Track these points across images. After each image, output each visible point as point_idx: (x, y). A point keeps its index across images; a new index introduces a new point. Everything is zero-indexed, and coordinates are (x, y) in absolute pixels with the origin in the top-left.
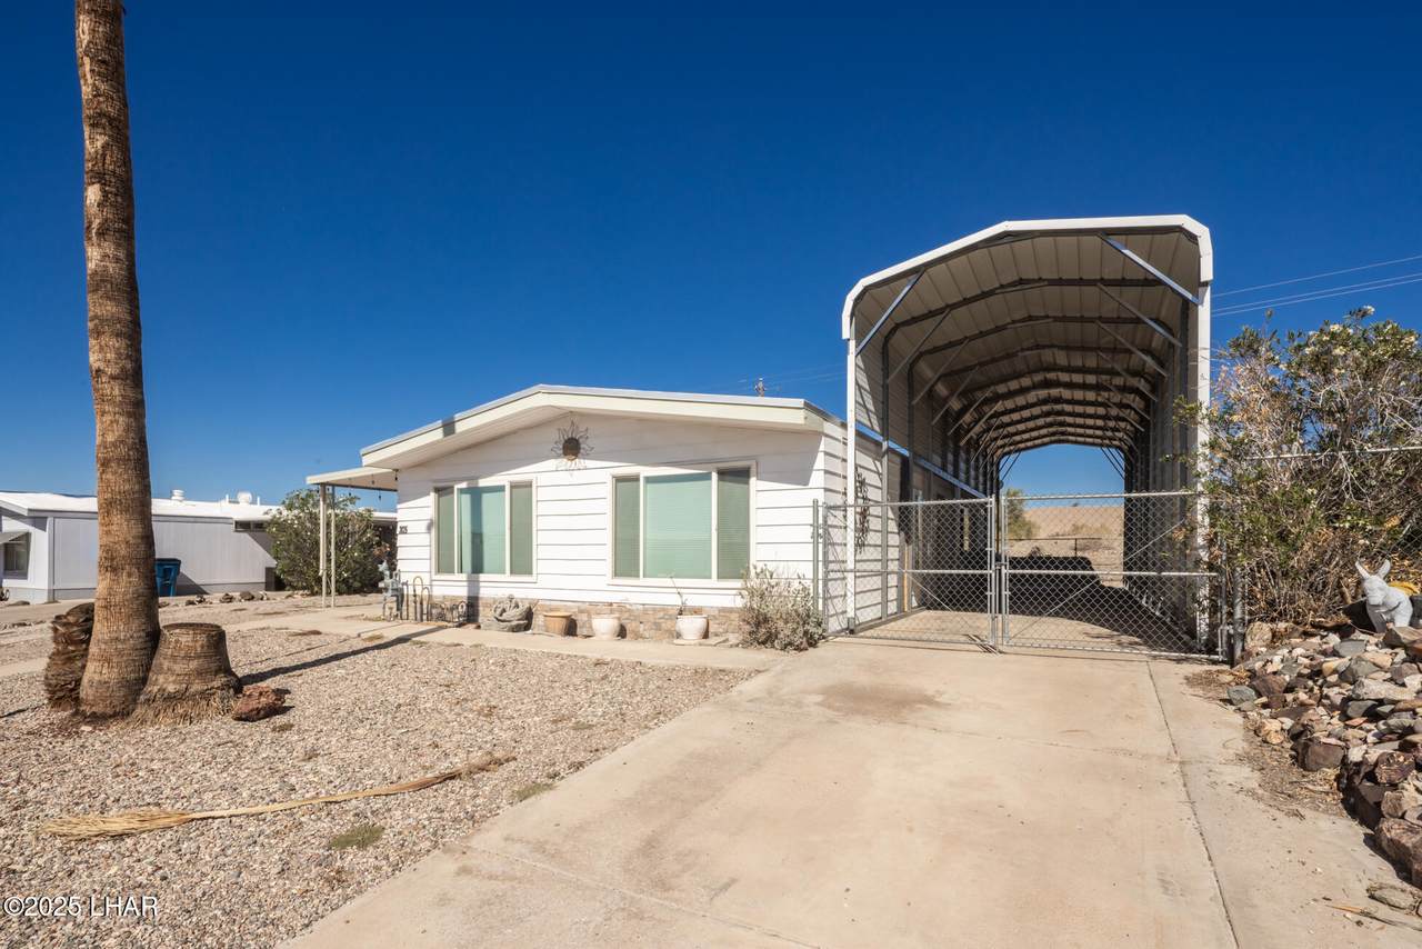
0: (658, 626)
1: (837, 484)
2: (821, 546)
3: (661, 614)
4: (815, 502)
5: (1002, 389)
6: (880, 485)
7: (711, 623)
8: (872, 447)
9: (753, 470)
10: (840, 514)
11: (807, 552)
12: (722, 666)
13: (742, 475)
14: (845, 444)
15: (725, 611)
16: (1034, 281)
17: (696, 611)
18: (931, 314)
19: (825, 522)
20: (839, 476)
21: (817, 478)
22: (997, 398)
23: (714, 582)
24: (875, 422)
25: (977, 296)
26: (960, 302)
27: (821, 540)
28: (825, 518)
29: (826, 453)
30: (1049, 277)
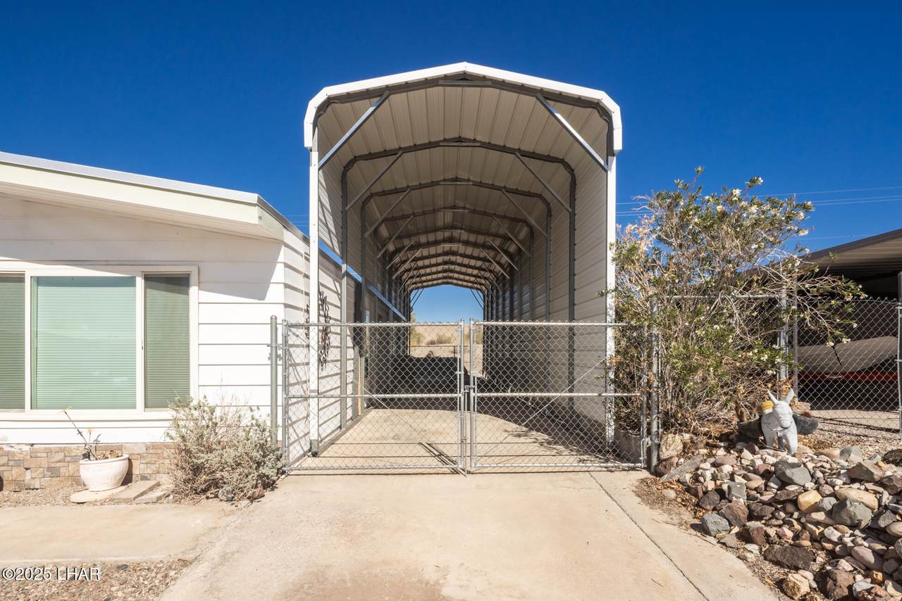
0: (53, 472)
1: (300, 301)
2: (280, 369)
3: (61, 456)
4: (274, 320)
5: (423, 239)
6: (339, 305)
7: (135, 463)
8: (332, 268)
9: (194, 278)
10: (302, 332)
11: (264, 375)
12: (123, 560)
13: (178, 283)
14: (308, 260)
15: (154, 447)
16: (469, 140)
17: (112, 451)
18: (385, 154)
19: (286, 342)
20: (302, 292)
21: (276, 292)
22: (419, 246)
23: (139, 411)
24: (336, 244)
25: (425, 144)
26: (410, 147)
27: (280, 362)
28: (285, 338)
29: (287, 266)
30: (483, 140)
